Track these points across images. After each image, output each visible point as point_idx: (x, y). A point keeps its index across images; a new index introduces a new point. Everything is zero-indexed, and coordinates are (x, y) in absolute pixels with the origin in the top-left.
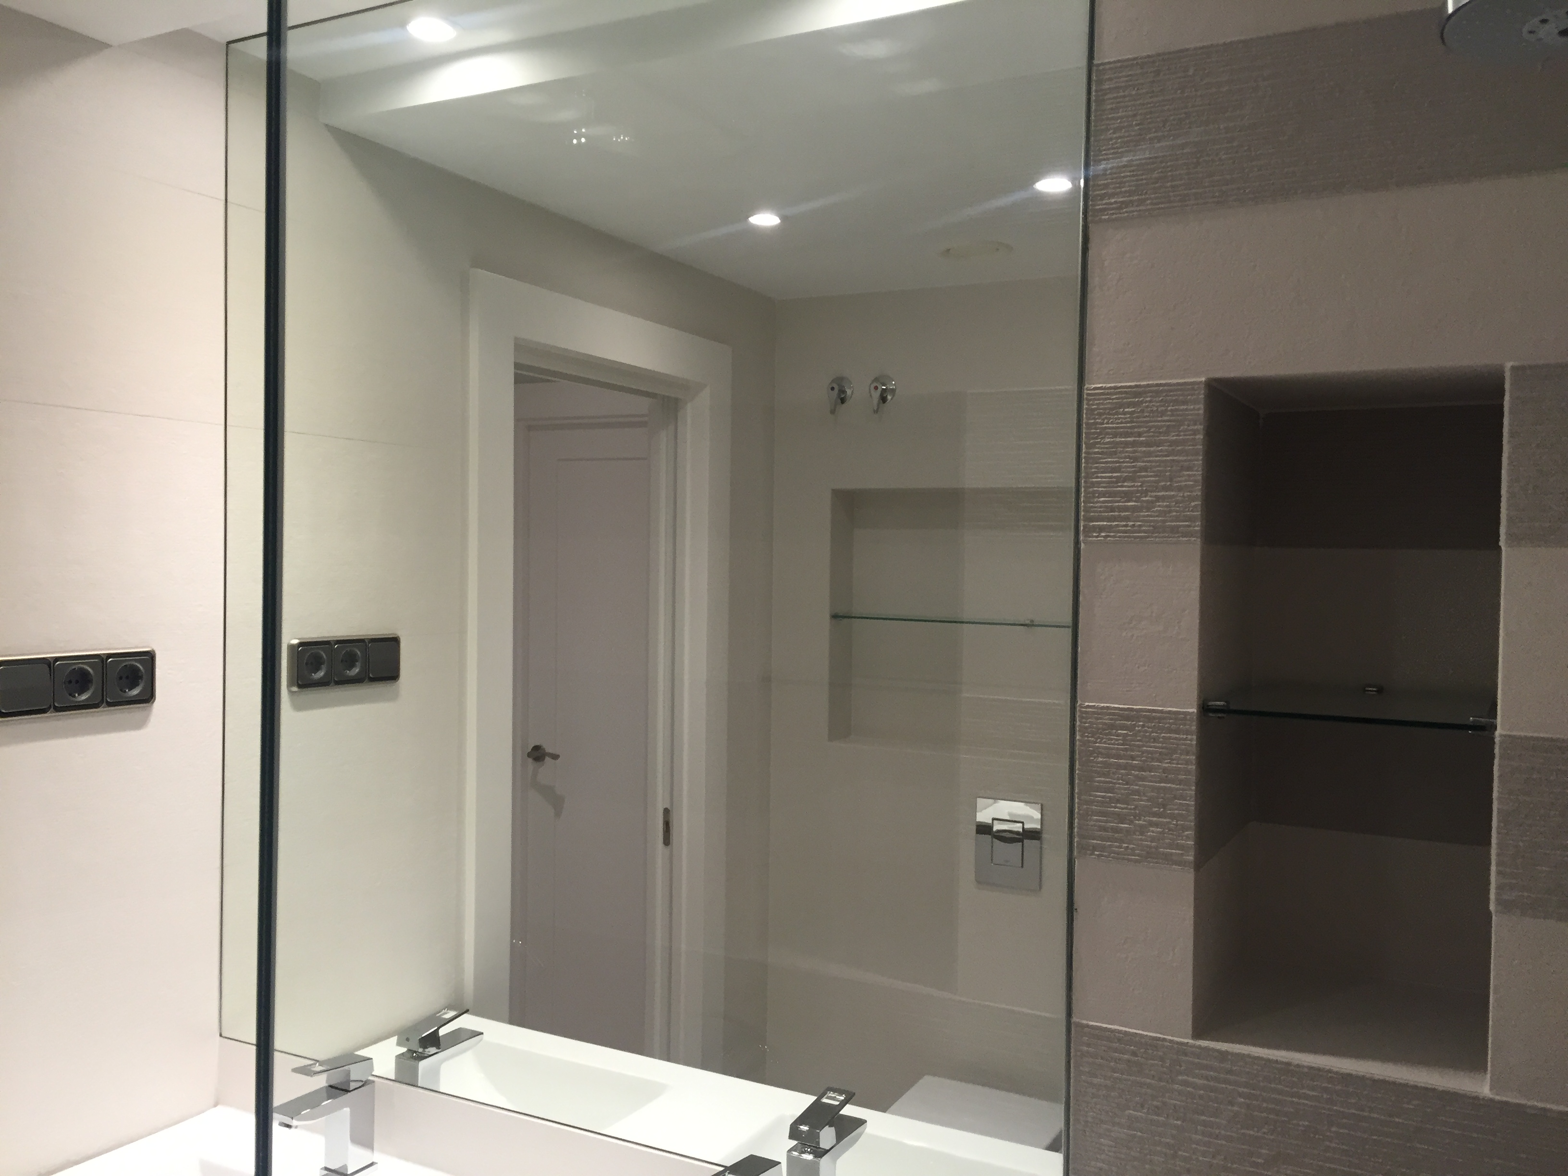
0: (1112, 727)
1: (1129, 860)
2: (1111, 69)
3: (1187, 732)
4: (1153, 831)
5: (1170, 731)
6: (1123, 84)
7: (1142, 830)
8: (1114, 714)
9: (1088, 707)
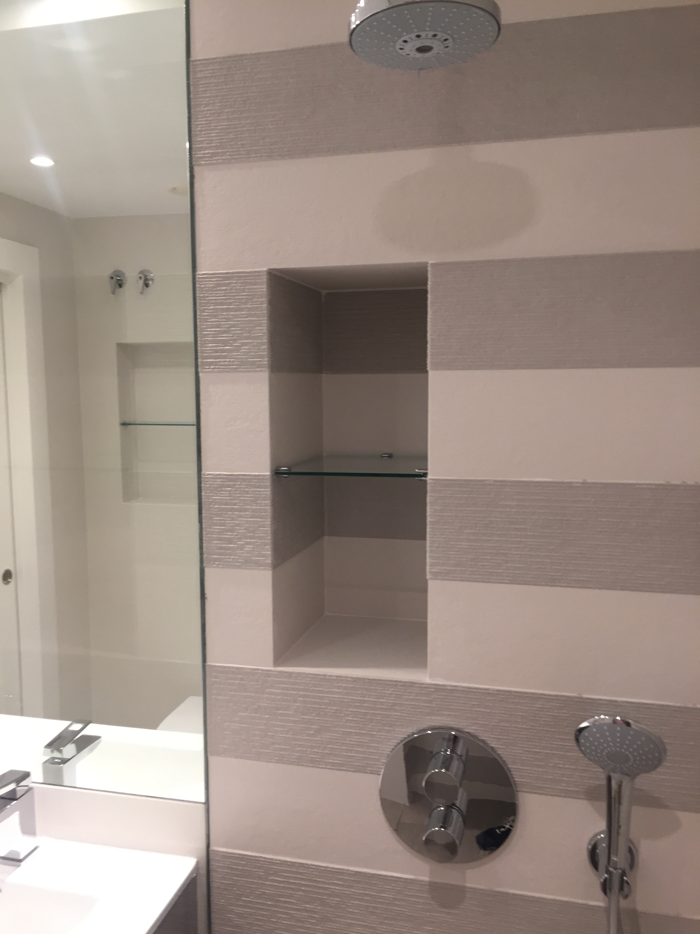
0: (222, 486)
1: (235, 566)
2: (201, 64)
3: (265, 487)
4: (248, 548)
5: (255, 487)
6: (209, 75)
7: (242, 547)
8: (223, 478)
9: (209, 474)
